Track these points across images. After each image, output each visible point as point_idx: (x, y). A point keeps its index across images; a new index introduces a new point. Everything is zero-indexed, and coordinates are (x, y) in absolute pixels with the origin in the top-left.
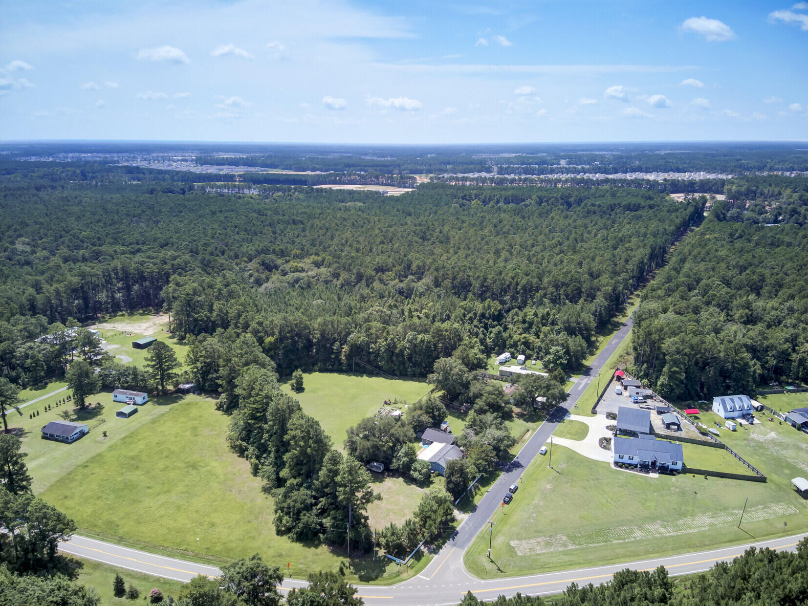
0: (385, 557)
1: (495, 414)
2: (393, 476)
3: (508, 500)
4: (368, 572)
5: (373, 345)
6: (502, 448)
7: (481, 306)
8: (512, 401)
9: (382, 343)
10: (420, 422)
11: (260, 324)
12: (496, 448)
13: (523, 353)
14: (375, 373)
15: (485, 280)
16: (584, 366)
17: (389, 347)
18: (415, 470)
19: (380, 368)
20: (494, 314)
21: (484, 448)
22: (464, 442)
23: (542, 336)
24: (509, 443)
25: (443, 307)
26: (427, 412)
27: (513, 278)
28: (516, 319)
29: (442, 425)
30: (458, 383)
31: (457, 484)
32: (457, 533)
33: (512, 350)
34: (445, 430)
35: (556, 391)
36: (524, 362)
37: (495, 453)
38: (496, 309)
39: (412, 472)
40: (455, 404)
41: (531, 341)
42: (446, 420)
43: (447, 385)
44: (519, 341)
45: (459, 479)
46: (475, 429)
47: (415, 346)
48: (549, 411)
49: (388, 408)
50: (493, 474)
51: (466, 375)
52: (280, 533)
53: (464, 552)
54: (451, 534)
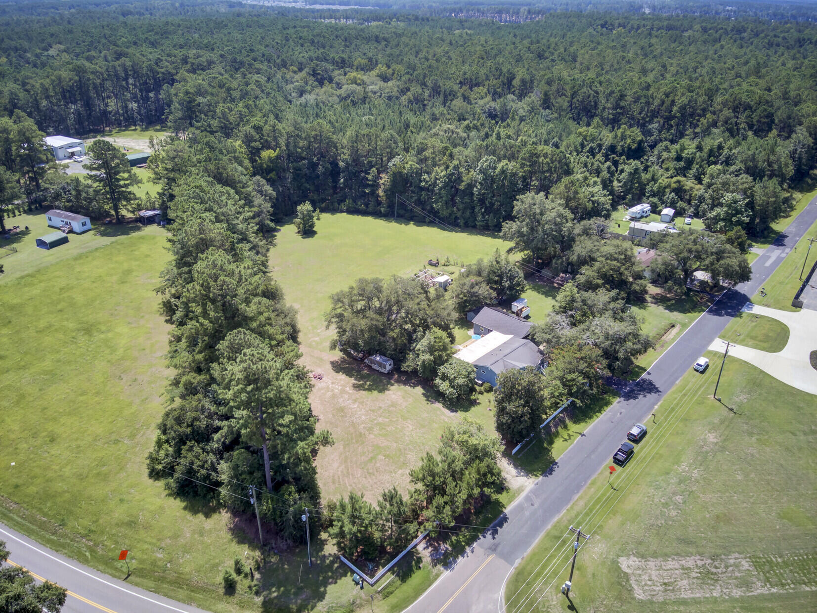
0: (336, 557)
1: (614, 292)
2: (405, 383)
3: (623, 458)
4: (286, 594)
5: (426, 176)
6: (621, 355)
7: (611, 135)
8: (647, 274)
9: (440, 172)
10: (473, 295)
11: (258, 129)
12: (609, 355)
13: (672, 205)
14: (427, 220)
15: (622, 97)
16: (773, 231)
17: (450, 180)
18: (444, 378)
19: (435, 213)
20: (629, 148)
21: (586, 351)
22: (546, 336)
23: (706, 180)
24: (635, 347)
25: (549, 133)
26: (489, 282)
27: (667, 95)
28: (665, 155)
29: (515, 304)
30: (554, 237)
31: (517, 419)
32: (505, 519)
33: (655, 200)
34: (518, 314)
35: (733, 262)
36: (672, 220)
37: (605, 362)
38: (634, 141)
39: (438, 381)
40: (546, 272)
41: (687, 188)
42: (523, 295)
43: (533, 241)
44: (669, 186)
45: (520, 410)
46: (572, 316)
47: (493, 180)
48: (713, 296)
49: (431, 270)
50: (598, 400)
51: (569, 224)
52: (155, 474)
53: (511, 571)
54: (489, 521)
